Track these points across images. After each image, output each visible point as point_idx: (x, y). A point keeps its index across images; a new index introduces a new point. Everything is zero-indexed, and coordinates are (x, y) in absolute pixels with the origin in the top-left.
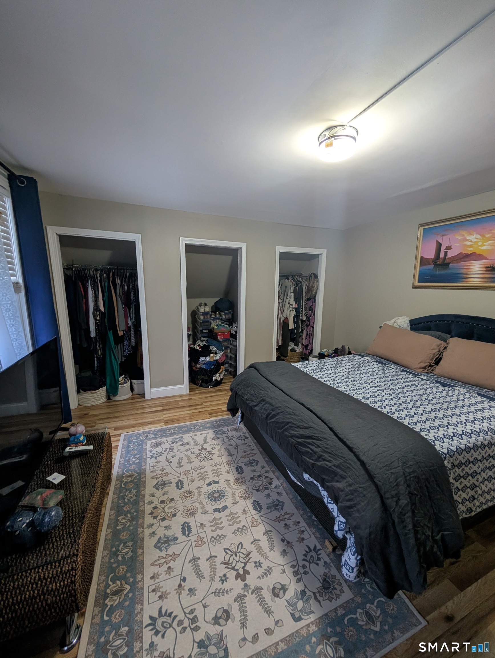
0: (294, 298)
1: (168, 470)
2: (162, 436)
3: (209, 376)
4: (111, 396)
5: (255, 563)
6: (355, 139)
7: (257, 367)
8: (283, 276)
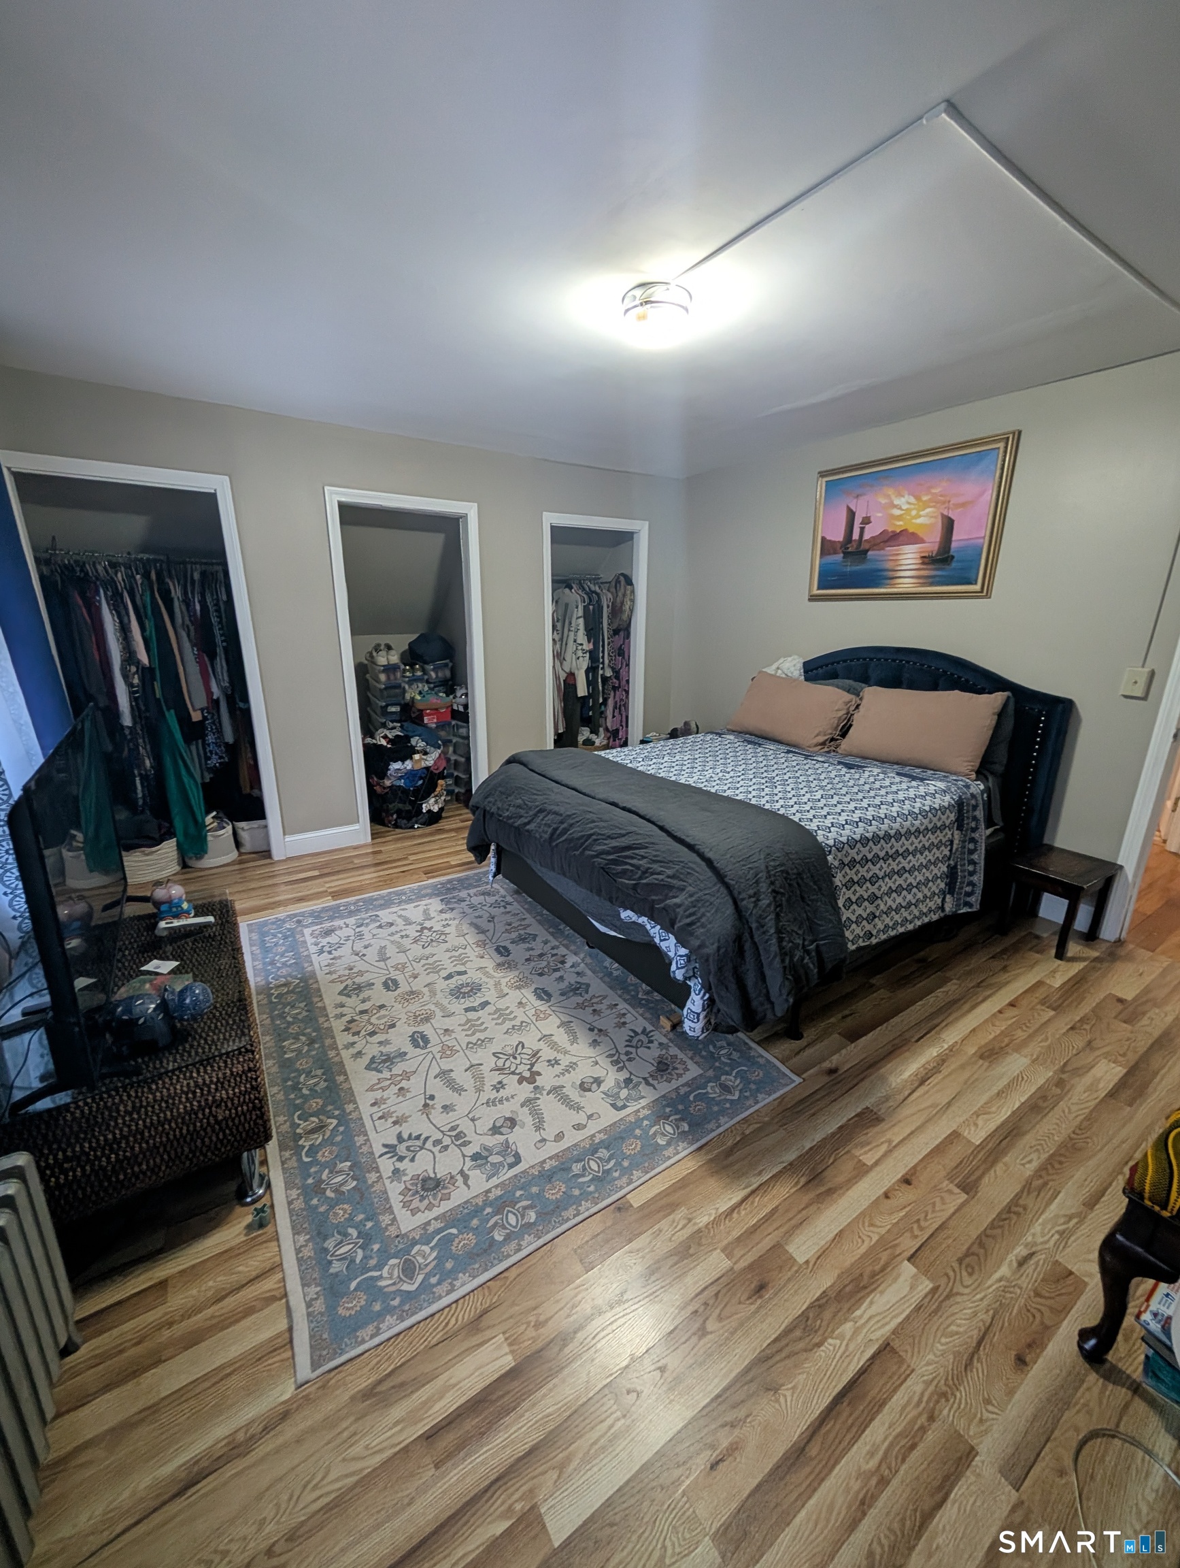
0: (586, 629)
1: (360, 966)
2: (332, 918)
3: (412, 803)
4: (191, 858)
5: (549, 1061)
6: (687, 310)
7: (524, 759)
8: (561, 582)
